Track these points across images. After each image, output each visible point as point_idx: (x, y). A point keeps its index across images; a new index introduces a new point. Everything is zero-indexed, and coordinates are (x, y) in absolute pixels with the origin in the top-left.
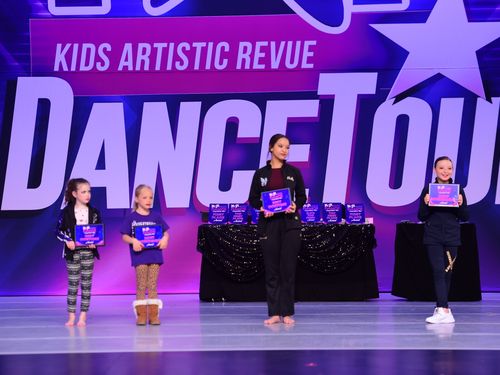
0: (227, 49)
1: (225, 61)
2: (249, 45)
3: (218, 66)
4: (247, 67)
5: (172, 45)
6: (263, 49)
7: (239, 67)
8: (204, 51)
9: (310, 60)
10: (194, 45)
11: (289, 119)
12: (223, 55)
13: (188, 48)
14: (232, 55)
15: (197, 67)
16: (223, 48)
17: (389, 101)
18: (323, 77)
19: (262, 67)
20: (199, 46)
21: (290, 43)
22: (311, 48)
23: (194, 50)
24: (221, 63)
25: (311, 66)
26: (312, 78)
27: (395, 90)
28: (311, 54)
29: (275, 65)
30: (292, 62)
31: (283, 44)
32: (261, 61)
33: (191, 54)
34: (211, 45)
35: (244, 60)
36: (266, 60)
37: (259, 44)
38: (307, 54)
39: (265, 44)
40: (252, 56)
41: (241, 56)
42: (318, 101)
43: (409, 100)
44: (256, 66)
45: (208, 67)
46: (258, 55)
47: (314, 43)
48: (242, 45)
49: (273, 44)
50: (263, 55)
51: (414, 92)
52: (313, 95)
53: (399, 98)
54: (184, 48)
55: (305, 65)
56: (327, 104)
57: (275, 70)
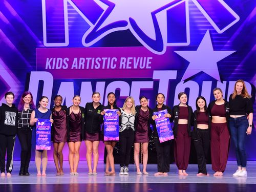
0: (116, 60)
1: (115, 65)
2: (125, 59)
3: (112, 68)
4: (124, 68)
5: (93, 59)
6: (130, 60)
7: (121, 67)
8: (107, 61)
9: (149, 65)
10: (103, 58)
11: (141, 89)
12: (114, 63)
13: (100, 60)
14: (118, 63)
15: (103, 67)
16: (114, 60)
17: (182, 82)
18: (155, 72)
19: (130, 68)
20: (104, 59)
21: (142, 58)
22: (150, 60)
23: (102, 61)
24: (113, 66)
25: (150, 67)
26: (150, 73)
27: (184, 78)
28: (150, 63)
29: (135, 67)
30: (142, 66)
31: (139, 58)
32: (130, 65)
33: (101, 62)
34: (109, 58)
35: (123, 65)
36: (132, 65)
37: (129, 58)
38: (148, 63)
39: (131, 58)
40: (126, 63)
41: (121, 63)
42: (153, 82)
43: (190, 82)
44: (128, 67)
45: (108, 67)
46: (129, 63)
47: (151, 58)
48: (122, 59)
49: (135, 58)
50: (130, 63)
51: (192, 78)
52: (151, 79)
53: (186, 81)
54: (98, 60)
55: (148, 67)
56: (157, 83)
57: (135, 69)
